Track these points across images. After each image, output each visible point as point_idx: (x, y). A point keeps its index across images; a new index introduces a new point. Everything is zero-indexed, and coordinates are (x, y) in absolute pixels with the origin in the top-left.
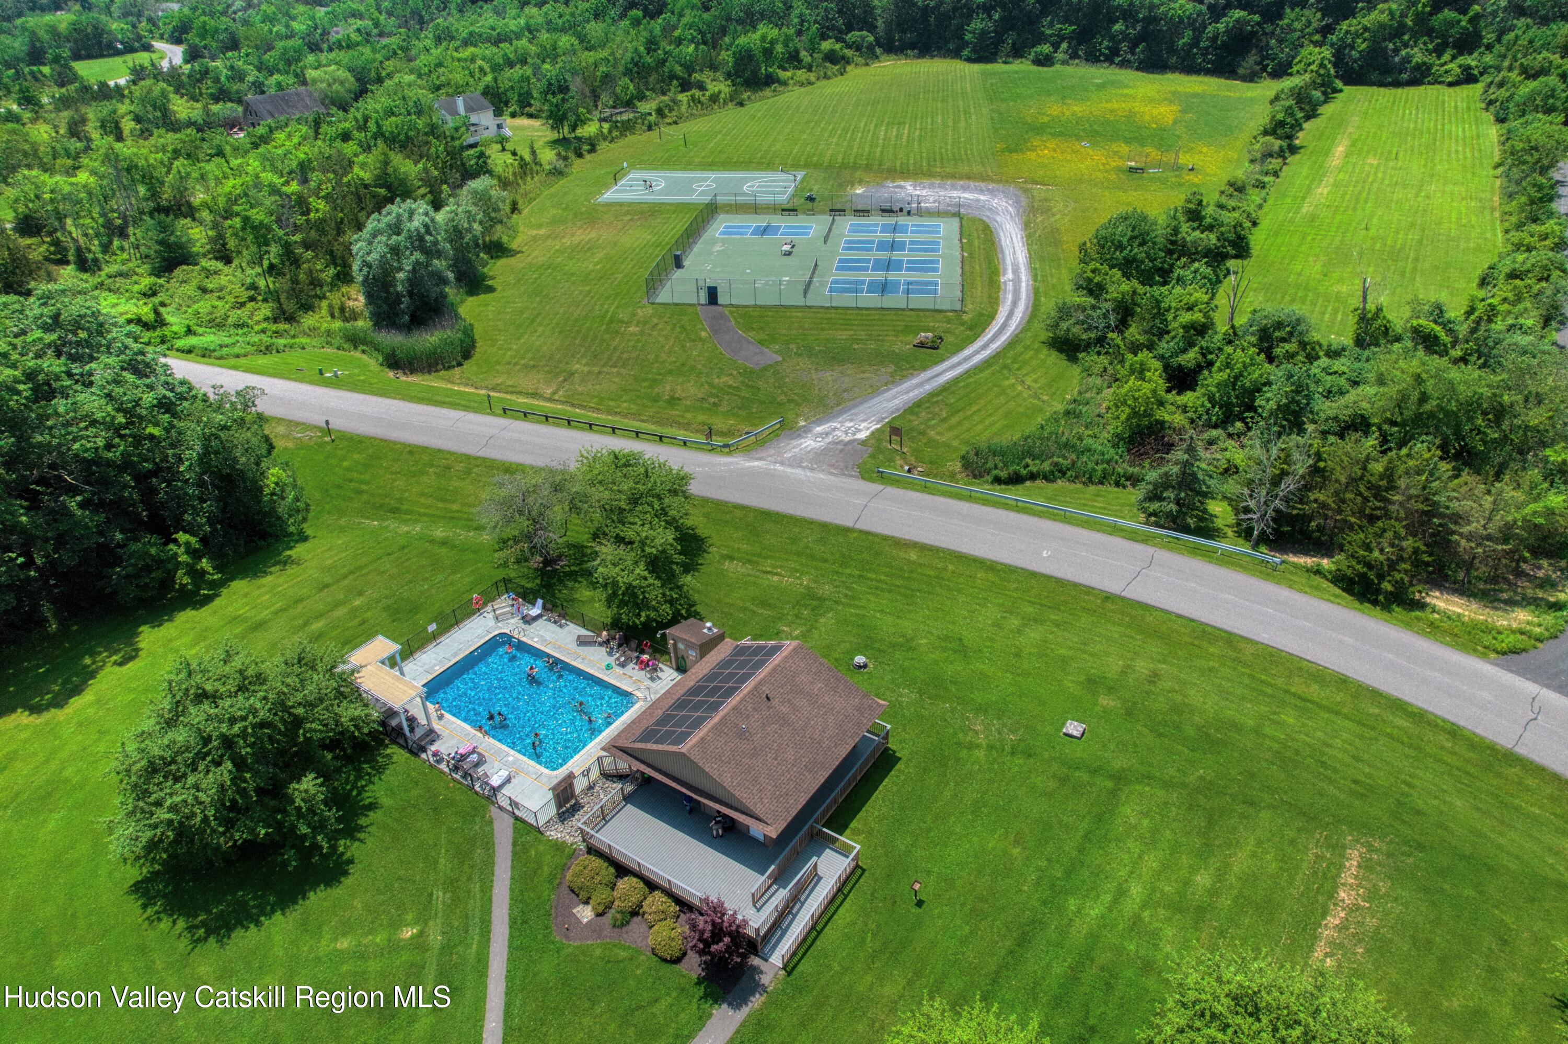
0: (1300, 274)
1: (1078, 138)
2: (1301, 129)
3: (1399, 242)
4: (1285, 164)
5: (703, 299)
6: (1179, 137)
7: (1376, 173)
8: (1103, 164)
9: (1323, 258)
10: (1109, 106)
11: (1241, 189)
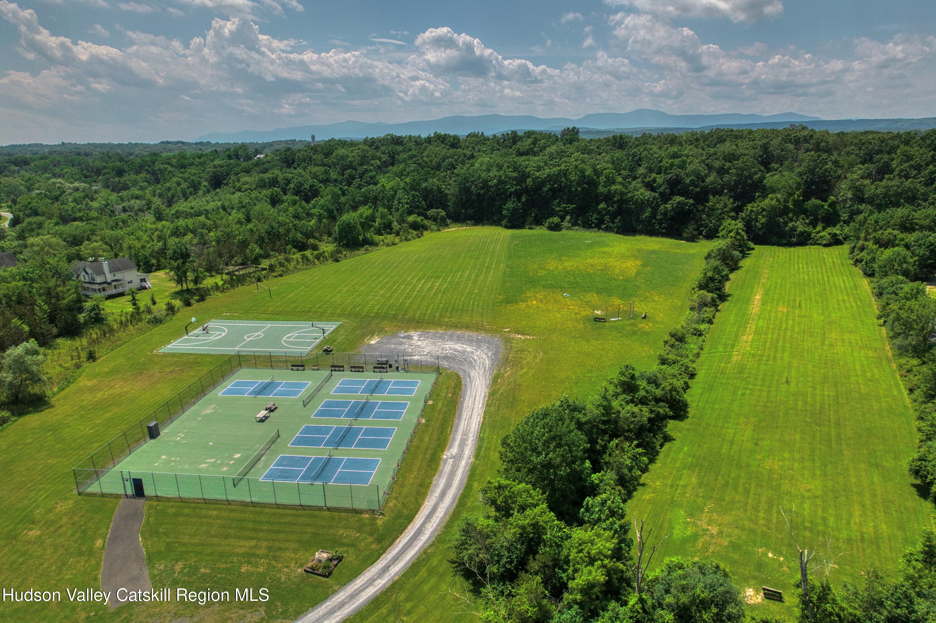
0: (732, 442)
1: (562, 289)
2: (728, 279)
3: (818, 399)
4: (717, 310)
5: (130, 491)
6: (638, 287)
7: (787, 320)
8: (576, 314)
9: (753, 419)
10: (591, 261)
11: (681, 339)
